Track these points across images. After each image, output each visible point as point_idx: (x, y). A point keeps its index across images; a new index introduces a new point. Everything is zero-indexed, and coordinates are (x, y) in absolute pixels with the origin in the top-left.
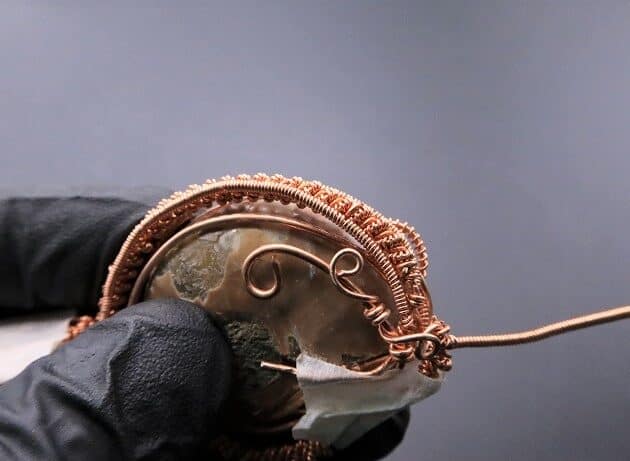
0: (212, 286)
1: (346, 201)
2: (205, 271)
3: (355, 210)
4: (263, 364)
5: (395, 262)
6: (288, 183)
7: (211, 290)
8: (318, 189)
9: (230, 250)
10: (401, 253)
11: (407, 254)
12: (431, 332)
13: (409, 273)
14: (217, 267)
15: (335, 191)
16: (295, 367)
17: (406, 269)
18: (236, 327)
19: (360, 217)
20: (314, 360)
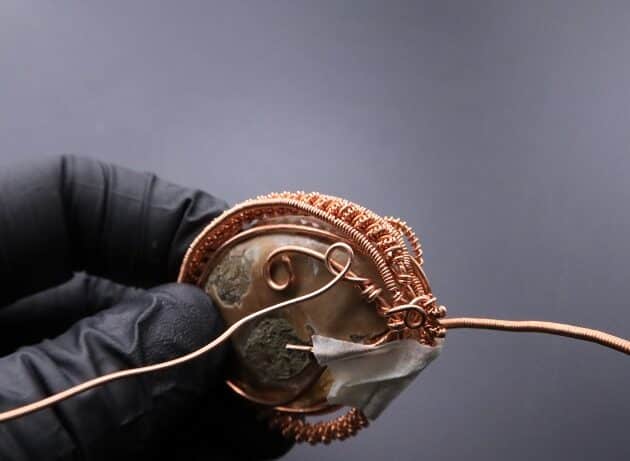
0: (244, 292)
1: (337, 205)
2: (238, 280)
3: (346, 210)
4: (289, 346)
5: (382, 249)
6: (292, 197)
7: (244, 295)
8: (315, 198)
9: (253, 261)
10: (385, 241)
11: (390, 241)
12: (417, 303)
13: (393, 256)
14: (246, 277)
15: (330, 198)
16: (312, 346)
17: (390, 254)
18: (268, 323)
19: (350, 216)
20: (326, 338)
